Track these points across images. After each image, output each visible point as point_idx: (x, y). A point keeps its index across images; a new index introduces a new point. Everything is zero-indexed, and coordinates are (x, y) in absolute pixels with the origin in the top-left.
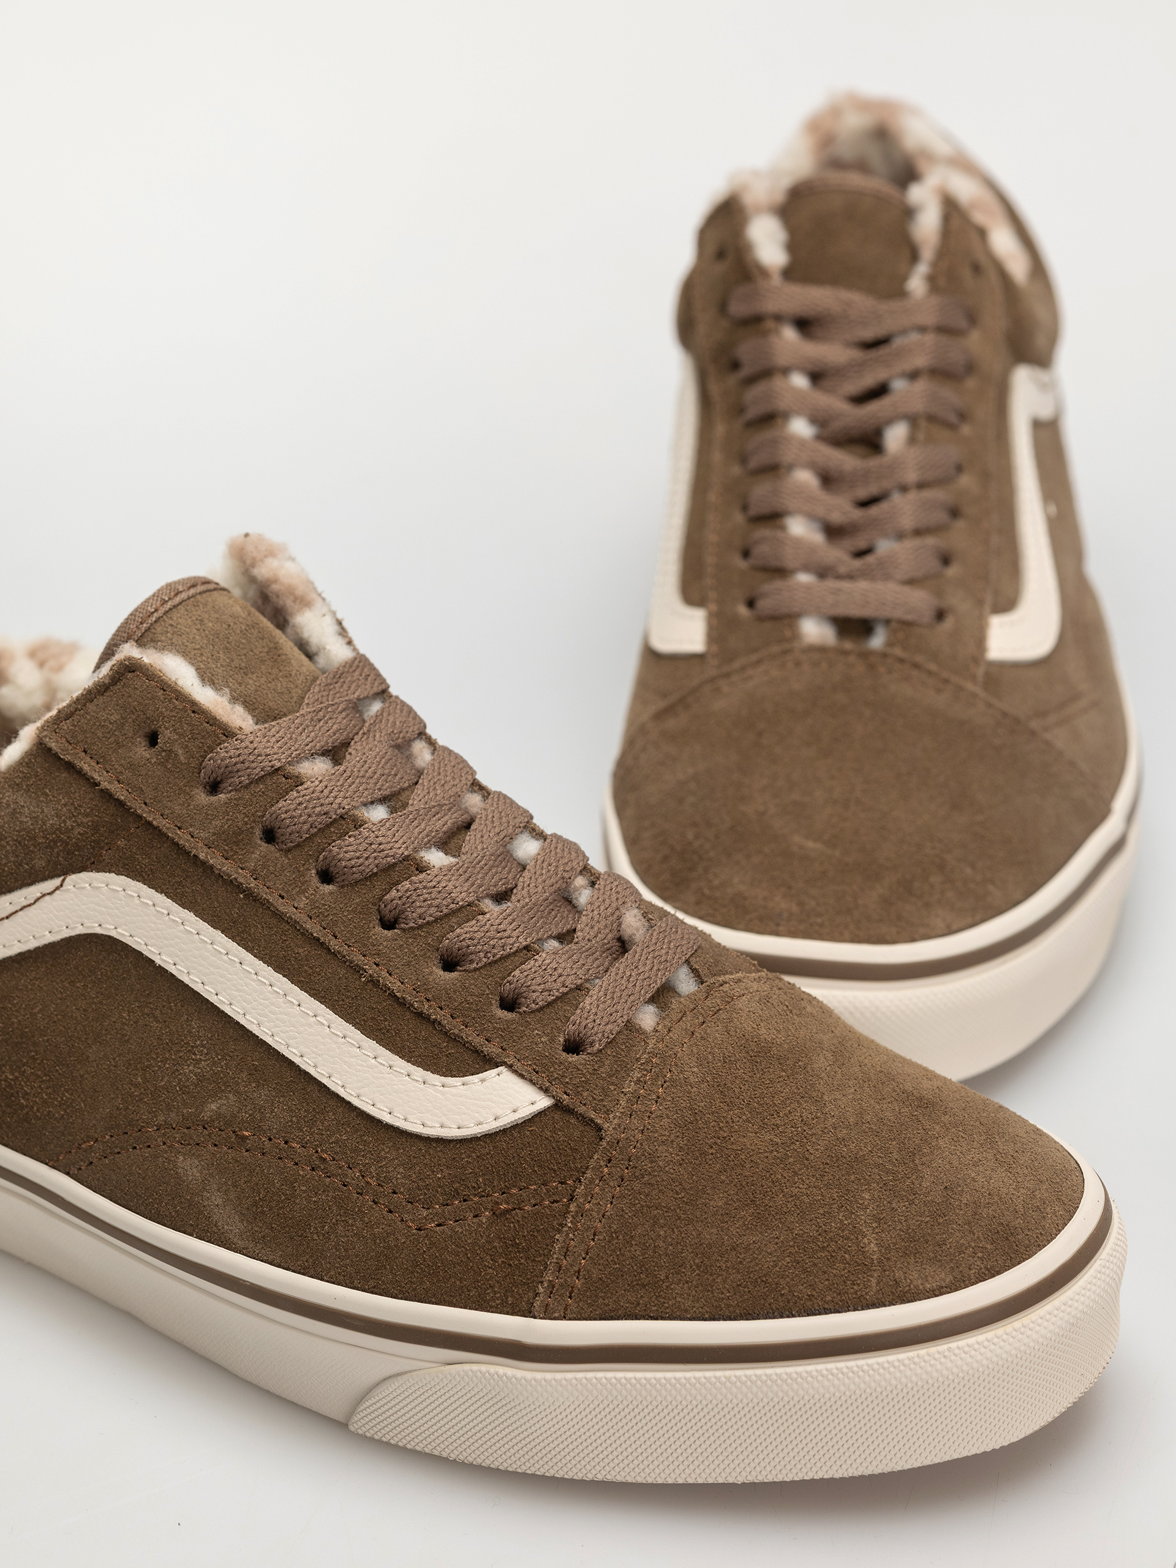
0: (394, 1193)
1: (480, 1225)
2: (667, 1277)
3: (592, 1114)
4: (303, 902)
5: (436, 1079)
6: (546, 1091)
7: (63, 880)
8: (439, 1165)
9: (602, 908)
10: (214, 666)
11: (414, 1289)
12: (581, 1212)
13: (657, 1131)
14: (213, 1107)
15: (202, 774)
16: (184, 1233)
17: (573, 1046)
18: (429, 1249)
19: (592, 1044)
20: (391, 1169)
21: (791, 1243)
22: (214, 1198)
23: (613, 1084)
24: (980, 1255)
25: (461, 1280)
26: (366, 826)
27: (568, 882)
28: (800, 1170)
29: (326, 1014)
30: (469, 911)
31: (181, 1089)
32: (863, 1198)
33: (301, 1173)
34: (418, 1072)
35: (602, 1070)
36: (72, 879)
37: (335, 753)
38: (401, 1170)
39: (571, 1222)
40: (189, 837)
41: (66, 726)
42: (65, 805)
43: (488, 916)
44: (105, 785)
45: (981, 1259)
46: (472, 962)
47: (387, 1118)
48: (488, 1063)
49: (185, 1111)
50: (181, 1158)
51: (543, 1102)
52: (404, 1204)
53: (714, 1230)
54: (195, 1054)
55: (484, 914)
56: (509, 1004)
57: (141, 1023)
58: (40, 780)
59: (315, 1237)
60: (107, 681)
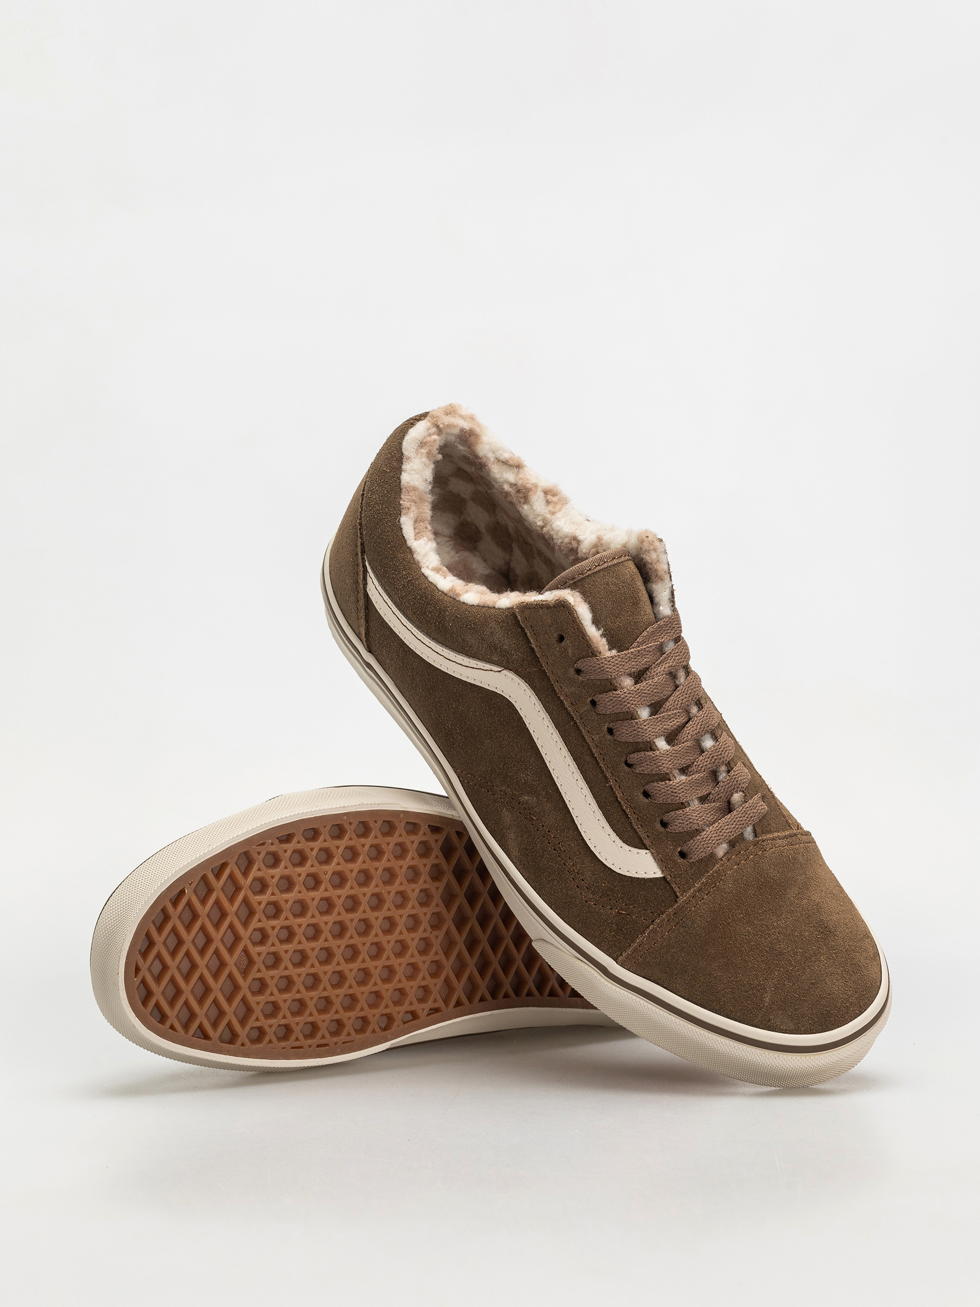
0: (583, 880)
1: (611, 914)
2: (677, 974)
3: (677, 890)
4: (596, 738)
5: (619, 842)
6: (663, 871)
7: (503, 670)
8: (605, 880)
9: (727, 787)
10: (604, 609)
11: (574, 924)
12: (654, 931)
13: (700, 910)
14: (526, 798)
15: (576, 665)
16: (495, 839)
17: (683, 855)
18: (587, 912)
19: (691, 858)
20: (586, 870)
21: (734, 983)
22: (511, 835)
23: (692, 879)
24: (810, 1022)
25: (594, 932)
26: (636, 721)
27: (718, 767)
28: (754, 949)
29: (586, 791)
30: (665, 777)
31: (516, 782)
32: (774, 974)
33: (550, 849)
34: (614, 836)
35: (690, 871)
36: (505, 672)
37: (638, 677)
38: (589, 873)
39: (648, 934)
40: (560, 688)
41: (527, 612)
42: (514, 644)
43: (672, 782)
44: (533, 646)
45: (810, 1024)
46: (655, 800)
47: (593, 849)
48: (643, 846)
49: (514, 792)
50: (505, 810)
51: (659, 874)
52: (585, 888)
53: (705, 963)
54: (527, 771)
55: (670, 780)
56: (664, 824)
57: (511, 744)
58: (508, 626)
59: (544, 879)
60: (551, 605)
